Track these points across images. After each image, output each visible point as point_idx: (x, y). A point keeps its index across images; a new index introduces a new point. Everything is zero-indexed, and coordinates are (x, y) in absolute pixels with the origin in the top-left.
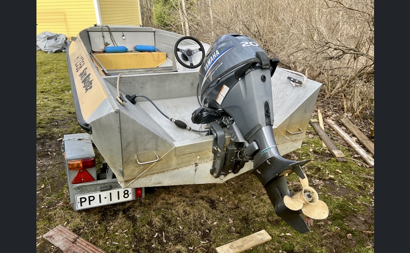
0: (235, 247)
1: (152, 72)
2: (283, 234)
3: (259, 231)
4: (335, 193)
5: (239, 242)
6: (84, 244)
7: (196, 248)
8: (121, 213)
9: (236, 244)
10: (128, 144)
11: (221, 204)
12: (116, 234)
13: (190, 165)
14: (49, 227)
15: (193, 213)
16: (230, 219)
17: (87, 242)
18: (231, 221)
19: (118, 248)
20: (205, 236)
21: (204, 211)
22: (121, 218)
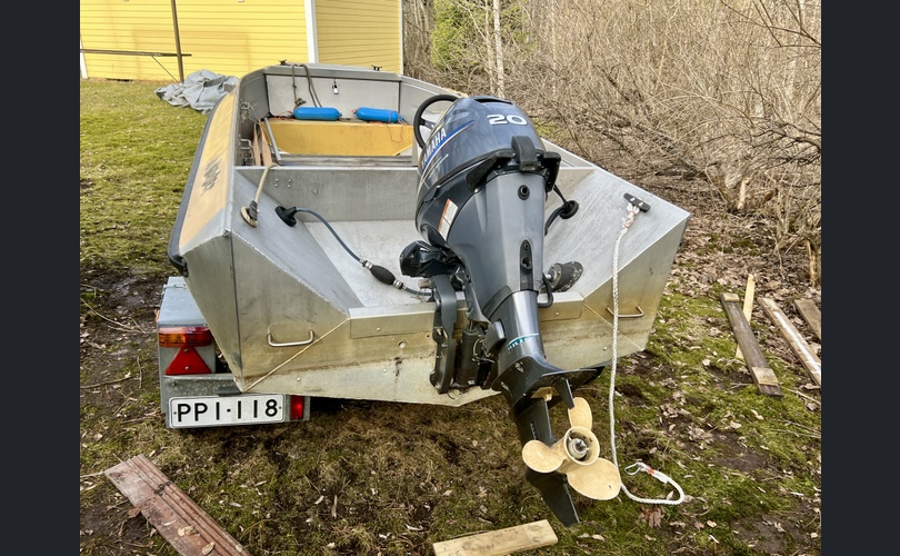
0: (473, 546)
1: (373, 164)
2: (586, 535)
3: (536, 520)
4: (733, 463)
5: (486, 538)
6: (177, 498)
7: (393, 537)
8: (261, 446)
9: (477, 542)
10: (251, 303)
11: (469, 454)
12: (242, 486)
13: (384, 360)
14: (120, 456)
15: (407, 465)
16: (481, 489)
17: (182, 496)
18: (483, 492)
19: (237, 514)
20: (419, 516)
21: (430, 465)
22: (257, 457)
